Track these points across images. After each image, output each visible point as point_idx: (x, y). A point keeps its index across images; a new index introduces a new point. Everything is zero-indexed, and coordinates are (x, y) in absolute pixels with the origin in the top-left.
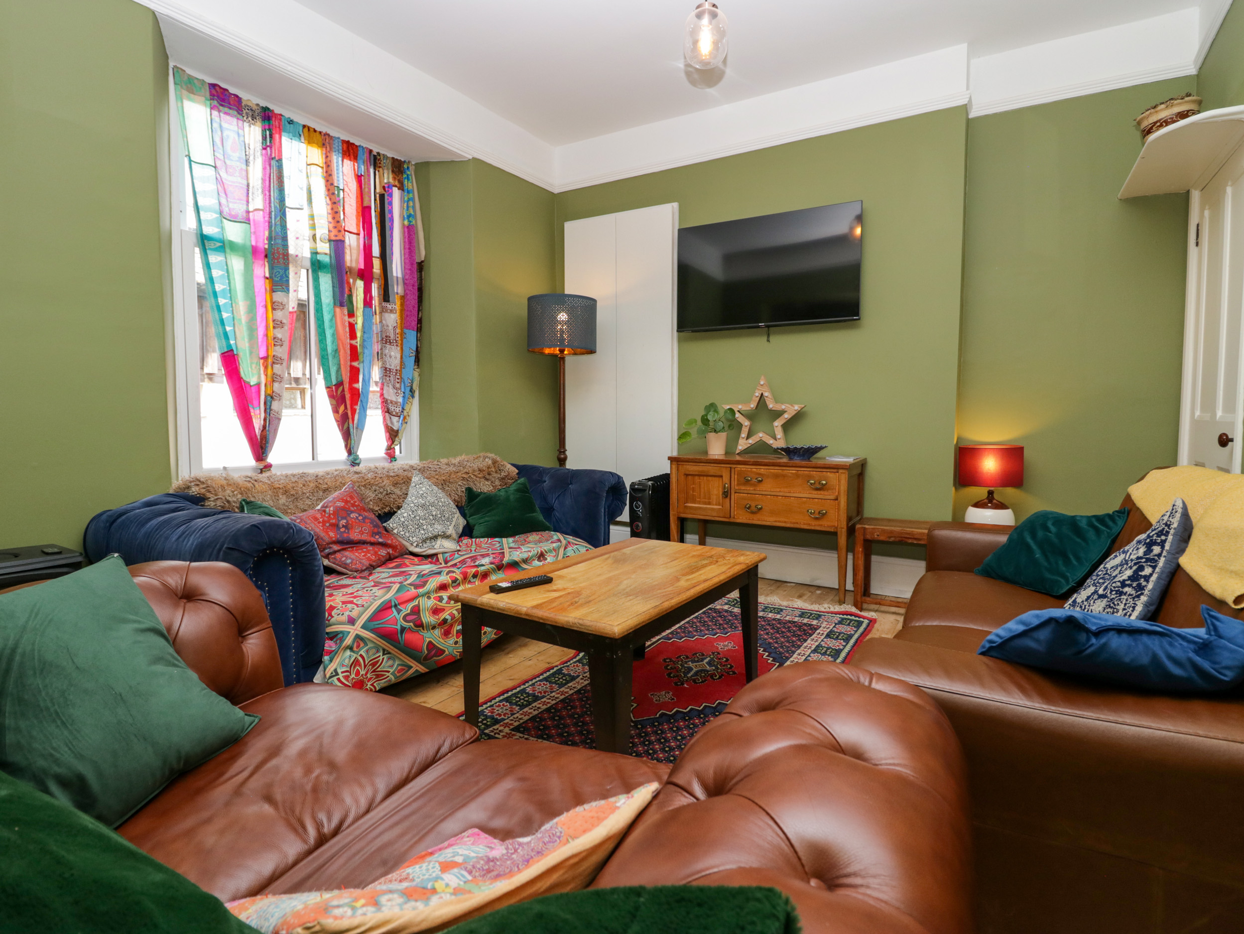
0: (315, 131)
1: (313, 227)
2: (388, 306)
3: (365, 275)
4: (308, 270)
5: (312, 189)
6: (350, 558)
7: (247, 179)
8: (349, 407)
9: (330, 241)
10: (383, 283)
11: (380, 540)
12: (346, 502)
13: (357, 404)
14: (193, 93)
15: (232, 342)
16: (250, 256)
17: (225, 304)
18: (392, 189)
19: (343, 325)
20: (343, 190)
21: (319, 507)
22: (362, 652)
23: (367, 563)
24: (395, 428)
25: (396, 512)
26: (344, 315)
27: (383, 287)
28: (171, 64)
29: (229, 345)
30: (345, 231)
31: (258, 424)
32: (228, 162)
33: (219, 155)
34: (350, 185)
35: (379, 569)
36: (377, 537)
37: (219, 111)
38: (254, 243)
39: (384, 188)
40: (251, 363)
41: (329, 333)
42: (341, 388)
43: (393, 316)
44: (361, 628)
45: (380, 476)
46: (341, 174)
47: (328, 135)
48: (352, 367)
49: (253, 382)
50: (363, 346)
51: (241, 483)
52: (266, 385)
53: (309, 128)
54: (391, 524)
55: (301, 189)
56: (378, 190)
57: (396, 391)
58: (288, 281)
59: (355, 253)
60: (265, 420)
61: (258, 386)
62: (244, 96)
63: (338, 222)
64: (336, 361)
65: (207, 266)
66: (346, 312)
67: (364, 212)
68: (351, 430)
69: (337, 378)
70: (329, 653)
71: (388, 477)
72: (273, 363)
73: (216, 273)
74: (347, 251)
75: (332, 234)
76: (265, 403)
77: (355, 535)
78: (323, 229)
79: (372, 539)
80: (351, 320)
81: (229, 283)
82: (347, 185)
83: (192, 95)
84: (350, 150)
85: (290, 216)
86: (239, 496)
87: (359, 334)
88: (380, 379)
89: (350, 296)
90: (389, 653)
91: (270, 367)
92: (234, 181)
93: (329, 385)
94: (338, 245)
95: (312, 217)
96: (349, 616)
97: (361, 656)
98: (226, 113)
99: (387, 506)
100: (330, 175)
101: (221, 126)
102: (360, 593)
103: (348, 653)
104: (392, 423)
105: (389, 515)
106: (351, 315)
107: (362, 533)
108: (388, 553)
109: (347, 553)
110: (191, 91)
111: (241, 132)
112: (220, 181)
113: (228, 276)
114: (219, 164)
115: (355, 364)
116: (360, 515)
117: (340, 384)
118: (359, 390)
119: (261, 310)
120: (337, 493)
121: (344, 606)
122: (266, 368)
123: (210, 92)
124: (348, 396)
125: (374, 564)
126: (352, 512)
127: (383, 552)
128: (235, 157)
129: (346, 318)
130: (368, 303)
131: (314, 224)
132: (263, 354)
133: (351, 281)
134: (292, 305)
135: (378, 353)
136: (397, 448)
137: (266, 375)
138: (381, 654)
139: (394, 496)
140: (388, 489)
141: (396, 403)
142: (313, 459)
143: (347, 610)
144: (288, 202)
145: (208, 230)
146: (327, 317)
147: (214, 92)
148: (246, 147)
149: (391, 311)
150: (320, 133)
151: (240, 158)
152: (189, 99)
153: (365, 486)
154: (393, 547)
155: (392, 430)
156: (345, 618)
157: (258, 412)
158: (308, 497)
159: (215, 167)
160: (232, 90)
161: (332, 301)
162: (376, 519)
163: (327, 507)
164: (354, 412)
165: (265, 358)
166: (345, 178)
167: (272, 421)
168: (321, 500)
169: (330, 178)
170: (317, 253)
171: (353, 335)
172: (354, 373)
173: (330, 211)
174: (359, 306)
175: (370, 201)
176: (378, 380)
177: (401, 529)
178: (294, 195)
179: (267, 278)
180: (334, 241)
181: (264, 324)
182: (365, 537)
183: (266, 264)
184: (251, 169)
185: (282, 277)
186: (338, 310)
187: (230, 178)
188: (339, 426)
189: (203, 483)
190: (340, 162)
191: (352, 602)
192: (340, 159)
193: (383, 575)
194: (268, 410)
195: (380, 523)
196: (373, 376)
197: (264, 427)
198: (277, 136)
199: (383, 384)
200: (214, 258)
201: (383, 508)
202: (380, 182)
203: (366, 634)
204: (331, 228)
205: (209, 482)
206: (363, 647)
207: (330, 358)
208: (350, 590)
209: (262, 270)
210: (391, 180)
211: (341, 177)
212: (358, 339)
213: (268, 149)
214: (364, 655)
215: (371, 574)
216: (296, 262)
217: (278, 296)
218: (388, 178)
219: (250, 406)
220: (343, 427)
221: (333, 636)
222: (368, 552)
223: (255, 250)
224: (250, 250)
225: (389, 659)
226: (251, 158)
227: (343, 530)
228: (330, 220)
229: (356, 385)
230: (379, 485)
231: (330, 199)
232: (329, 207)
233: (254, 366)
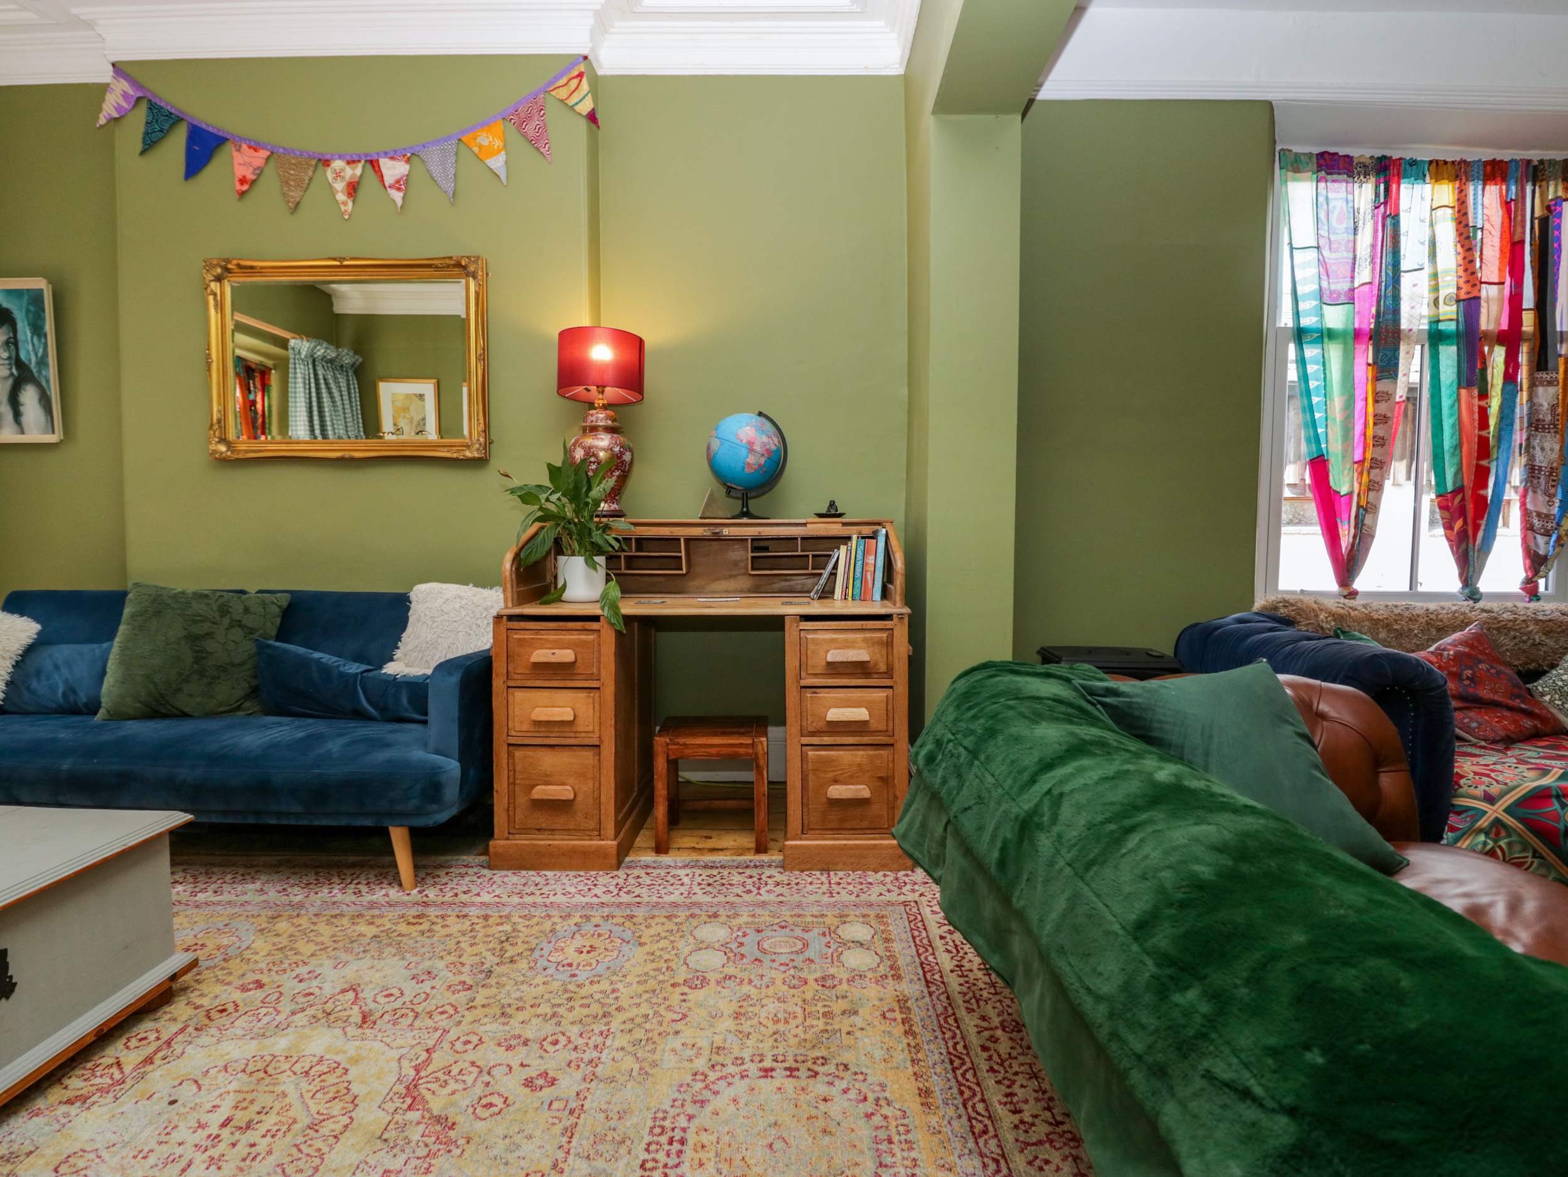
0: (1445, 162)
1: (1436, 288)
2: (1545, 376)
3: (1510, 338)
4: (1423, 346)
5: (1437, 240)
6: (1476, 721)
7: (1354, 251)
8: (1469, 521)
9: (1458, 301)
10: (1538, 344)
11: (1523, 706)
12: (1472, 647)
13: (1482, 518)
14: (1299, 172)
15: (1323, 446)
16: (1351, 341)
17: (1318, 403)
18: (1561, 206)
19: (1471, 412)
20: (1482, 229)
21: (1432, 649)
22: (1502, 843)
23: (1502, 733)
24: (1542, 552)
25: (1546, 672)
26: (1473, 397)
27: (1537, 349)
28: (1278, 148)
29: (1320, 449)
30: (1482, 283)
31: (1345, 542)
32: (1332, 237)
33: (1324, 233)
34: (1492, 219)
35: (1520, 745)
36: (1518, 701)
37: (1326, 181)
38: (1357, 326)
39: (1548, 208)
40: (1344, 469)
41: (1448, 423)
42: (1459, 497)
43: (1551, 390)
44: (1505, 811)
45: (1522, 618)
46: (1480, 207)
47: (1465, 161)
48: (1478, 467)
49: (1344, 491)
50: (1499, 439)
51: (1334, 610)
52: (1359, 495)
53: (1437, 162)
54: (1540, 686)
55: (1423, 243)
56: (1537, 214)
57: (1547, 498)
58: (1397, 364)
59: (1494, 308)
60: (1355, 537)
61: (1350, 495)
62: (1355, 152)
63: (1473, 273)
64: (1456, 460)
65: (1302, 362)
66: (1476, 393)
67: (1513, 251)
68: (1471, 553)
69: (1454, 483)
70: (1453, 829)
71: (1537, 622)
72: (1371, 467)
73: (1311, 369)
74: (1484, 311)
75: (1462, 292)
76: (1357, 517)
77: (1484, 693)
78: (1449, 286)
79: (1510, 702)
80: (1483, 403)
81: (1325, 378)
82: (1488, 220)
83: (1298, 175)
84: (1494, 172)
85: (1406, 281)
86: (1333, 623)
87: (1492, 422)
88: (1521, 482)
89: (1484, 370)
90: (1542, 858)
91: (1365, 473)
92: (1338, 258)
93: (1442, 491)
94: (1470, 305)
95: (1435, 276)
96: (1485, 791)
97: (1500, 847)
98: (1334, 181)
99: (1533, 661)
100: (1466, 214)
101: (1327, 198)
102: (1498, 767)
103: (1482, 838)
104: (1537, 545)
105: (1538, 674)
106: (1484, 395)
107: (1494, 691)
108: (1535, 726)
109: (1472, 714)
110: (1297, 170)
111: (1350, 197)
112: (1322, 262)
113: (1324, 370)
114: (1322, 242)
115: (1484, 463)
116: (1492, 668)
117: (1459, 490)
118: (1486, 498)
119: (1359, 405)
120: (1457, 635)
121: (1477, 777)
122: (1361, 474)
123: (1318, 163)
124: (1470, 507)
125: (1513, 736)
126: (1481, 662)
127: (1527, 723)
128: (1341, 228)
129: (1476, 402)
130: (1510, 377)
131: (1437, 284)
132: (1358, 456)
133: (1486, 349)
134: (1401, 393)
135: (1521, 445)
136: (1542, 582)
137: (1360, 484)
138: (1530, 854)
139: (1545, 649)
140: (1537, 637)
141: (1547, 516)
142: (1411, 588)
143: (1483, 783)
144: (1404, 266)
145: (1306, 322)
146: (1446, 402)
147: (1322, 161)
148: (1355, 212)
149: (1550, 383)
150: (1453, 162)
151: (1347, 228)
152: (1294, 180)
153: (1498, 629)
154: (1544, 720)
155: (1536, 554)
156: (1479, 791)
157: (1346, 527)
158: (1416, 635)
159: (1318, 248)
160: (1342, 151)
161: (1456, 381)
162: (1516, 676)
163: (1444, 650)
164: (1476, 528)
165: (1361, 462)
166: (1486, 211)
167: (1364, 536)
168: (1434, 641)
169: (1463, 219)
170: (1439, 321)
171: (1484, 423)
172: (1482, 475)
173: (1461, 262)
174: (1495, 382)
175: (1524, 233)
176: (1517, 484)
177: (1557, 696)
178: (1412, 252)
179: (1369, 365)
180: (1463, 300)
181: (1362, 421)
182: (1497, 698)
183: (1371, 348)
184: (1359, 237)
185: (1390, 360)
186: (1463, 392)
187: (1334, 255)
188: (1451, 547)
189: (1292, 605)
190: (1480, 192)
191: (1488, 776)
192: (1480, 187)
193: (1529, 754)
194: (1359, 524)
195: (1521, 683)
196: (1513, 479)
197: (1353, 545)
198: (1394, 186)
199: (1526, 490)
200: (1310, 352)
201: (1526, 664)
202: (1542, 202)
203: (1510, 821)
204: (1462, 284)
205: (1299, 605)
206: (1504, 838)
207: (1447, 457)
208: (1482, 761)
209: (1366, 354)
210: (1560, 193)
211: (1480, 212)
212: (1492, 428)
213: (1382, 207)
214: (1504, 846)
215: (1508, 749)
216: (1409, 338)
217: (1383, 386)
218: (1556, 191)
219: (1338, 520)
220: (1458, 548)
221: (1460, 812)
222: (1505, 718)
223: (1358, 334)
224: (1352, 334)
225: (1540, 865)
226: (1361, 224)
227: (1467, 682)
228: (1461, 273)
229: (1482, 492)
230: (1523, 631)
231: (1462, 246)
232: (1460, 258)
233: (1346, 472)
